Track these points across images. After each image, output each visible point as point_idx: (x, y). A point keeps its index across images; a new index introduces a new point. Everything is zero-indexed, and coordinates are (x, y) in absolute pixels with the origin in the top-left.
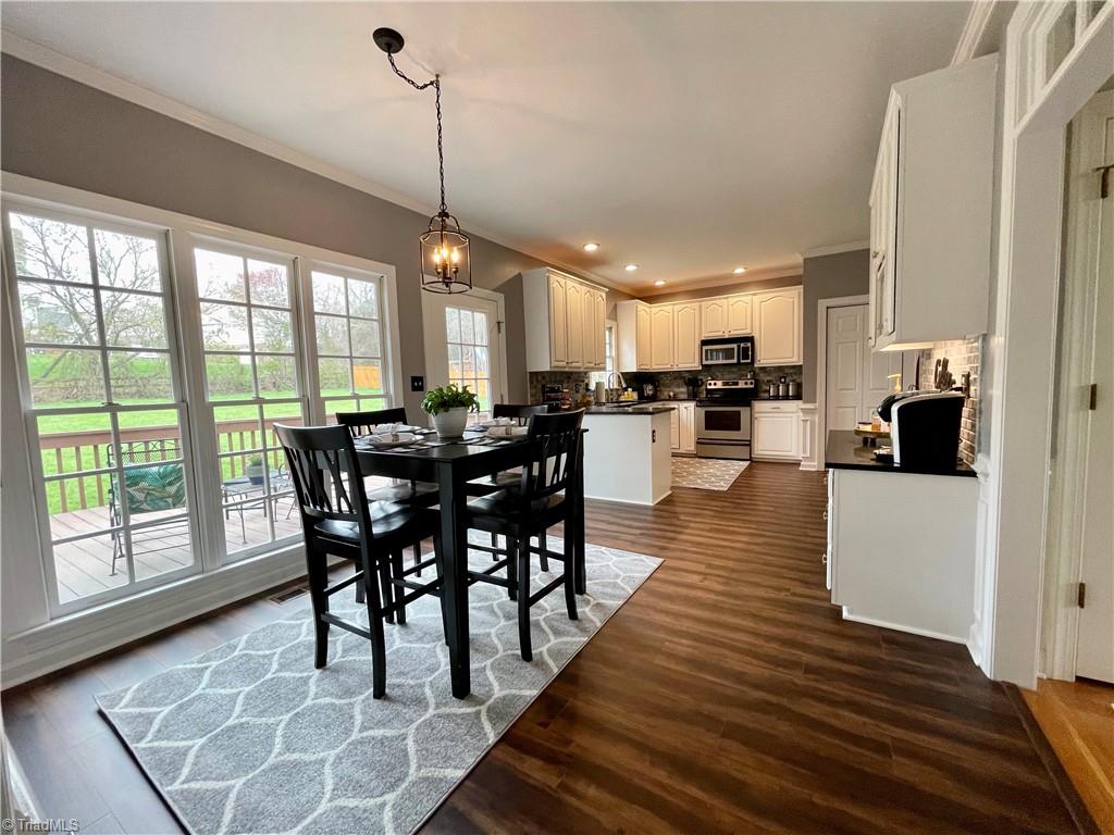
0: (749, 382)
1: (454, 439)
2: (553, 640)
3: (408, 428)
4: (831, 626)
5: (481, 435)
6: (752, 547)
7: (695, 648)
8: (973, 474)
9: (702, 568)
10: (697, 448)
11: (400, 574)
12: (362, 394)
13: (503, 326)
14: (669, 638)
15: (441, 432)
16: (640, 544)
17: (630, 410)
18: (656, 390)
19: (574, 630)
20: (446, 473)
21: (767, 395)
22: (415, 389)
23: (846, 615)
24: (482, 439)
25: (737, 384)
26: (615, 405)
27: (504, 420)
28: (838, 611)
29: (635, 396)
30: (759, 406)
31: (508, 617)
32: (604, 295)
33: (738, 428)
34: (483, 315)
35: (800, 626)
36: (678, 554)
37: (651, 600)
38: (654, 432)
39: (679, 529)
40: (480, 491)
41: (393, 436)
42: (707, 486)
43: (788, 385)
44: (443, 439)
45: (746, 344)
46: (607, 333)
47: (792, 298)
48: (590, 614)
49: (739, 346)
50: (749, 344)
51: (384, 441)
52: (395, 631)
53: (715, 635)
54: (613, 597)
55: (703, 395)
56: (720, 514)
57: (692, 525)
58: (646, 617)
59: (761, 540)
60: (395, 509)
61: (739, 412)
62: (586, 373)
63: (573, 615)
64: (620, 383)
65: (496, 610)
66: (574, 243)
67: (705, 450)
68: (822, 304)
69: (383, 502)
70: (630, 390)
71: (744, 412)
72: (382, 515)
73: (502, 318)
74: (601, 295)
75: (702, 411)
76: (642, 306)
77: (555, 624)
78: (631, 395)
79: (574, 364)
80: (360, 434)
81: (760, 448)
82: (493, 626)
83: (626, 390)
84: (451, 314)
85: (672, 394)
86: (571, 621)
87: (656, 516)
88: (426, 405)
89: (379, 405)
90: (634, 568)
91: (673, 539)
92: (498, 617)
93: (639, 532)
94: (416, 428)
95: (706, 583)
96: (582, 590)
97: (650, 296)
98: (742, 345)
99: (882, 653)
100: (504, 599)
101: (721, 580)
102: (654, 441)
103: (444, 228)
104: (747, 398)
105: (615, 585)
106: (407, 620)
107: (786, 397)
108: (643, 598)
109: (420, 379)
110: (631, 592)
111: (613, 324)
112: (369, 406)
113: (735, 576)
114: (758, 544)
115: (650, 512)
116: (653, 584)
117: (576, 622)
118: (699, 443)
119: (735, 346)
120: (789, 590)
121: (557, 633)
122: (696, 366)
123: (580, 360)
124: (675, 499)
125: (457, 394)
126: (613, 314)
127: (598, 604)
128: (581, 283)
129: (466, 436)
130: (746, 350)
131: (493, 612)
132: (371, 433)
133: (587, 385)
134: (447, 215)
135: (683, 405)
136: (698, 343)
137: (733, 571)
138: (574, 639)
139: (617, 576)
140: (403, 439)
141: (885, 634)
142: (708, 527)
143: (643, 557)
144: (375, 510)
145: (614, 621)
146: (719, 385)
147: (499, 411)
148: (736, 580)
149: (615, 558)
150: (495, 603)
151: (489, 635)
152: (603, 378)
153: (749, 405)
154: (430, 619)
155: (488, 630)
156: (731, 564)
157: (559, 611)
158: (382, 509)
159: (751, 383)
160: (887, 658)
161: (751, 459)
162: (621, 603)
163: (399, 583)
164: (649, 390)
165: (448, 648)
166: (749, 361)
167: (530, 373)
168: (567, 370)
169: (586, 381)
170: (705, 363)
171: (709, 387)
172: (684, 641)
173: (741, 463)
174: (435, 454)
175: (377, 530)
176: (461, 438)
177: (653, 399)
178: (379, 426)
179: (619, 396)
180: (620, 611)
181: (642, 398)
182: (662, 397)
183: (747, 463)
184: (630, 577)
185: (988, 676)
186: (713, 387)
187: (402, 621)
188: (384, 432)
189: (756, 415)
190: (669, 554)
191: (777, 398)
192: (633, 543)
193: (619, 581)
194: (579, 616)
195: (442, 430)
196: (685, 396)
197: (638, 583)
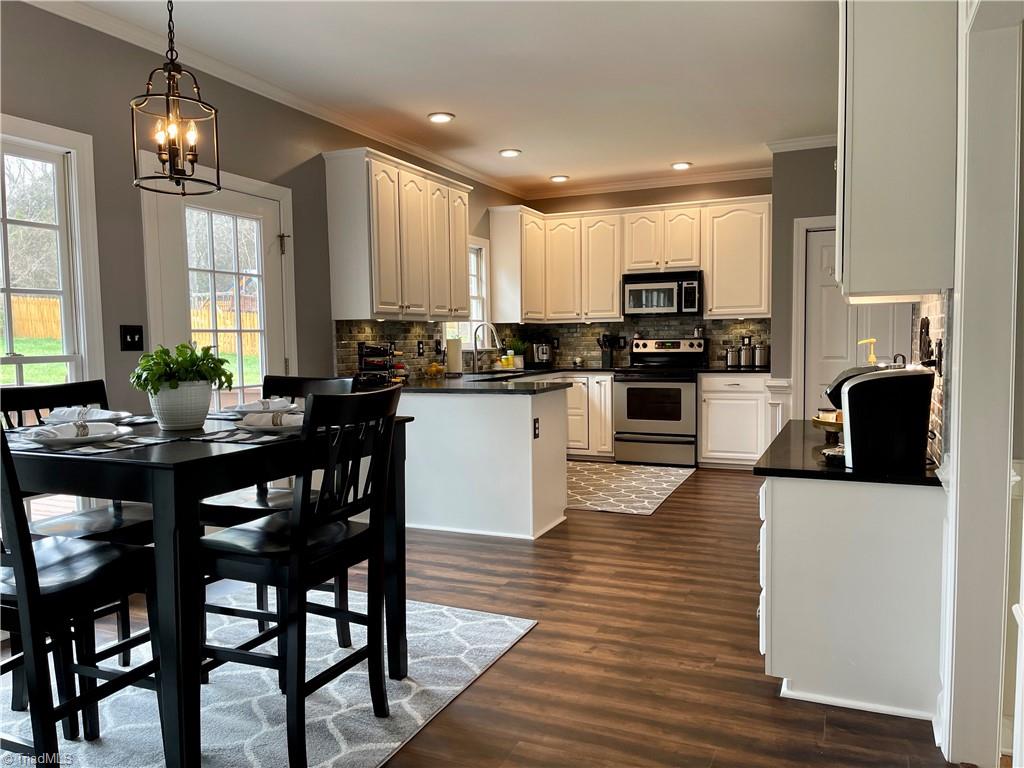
0: (696, 342)
1: (186, 431)
2: (345, 750)
3: (108, 414)
4: (764, 708)
5: (231, 426)
6: (671, 599)
7: (561, 747)
8: (936, 482)
9: (591, 632)
10: (614, 448)
11: (90, 657)
12: (26, 354)
13: (289, 243)
14: (524, 735)
15: (165, 419)
16: (505, 600)
17: (511, 385)
18: (553, 355)
19: (380, 732)
20: (166, 487)
21: (722, 364)
22: (127, 346)
23: (785, 692)
24: (232, 433)
25: (677, 345)
26: (486, 375)
27: (278, 402)
28: (776, 684)
29: (519, 362)
30: (709, 381)
31: (273, 720)
32: (465, 196)
33: (677, 417)
34: (254, 223)
35: (716, 709)
36: (562, 613)
37: (509, 683)
38: (536, 421)
39: (568, 575)
40: (233, 516)
41: (78, 427)
42: (622, 508)
43: (754, 349)
44: (168, 432)
45: (689, 284)
46: (473, 258)
47: (757, 210)
48: (408, 708)
49: (680, 287)
50: (696, 284)
51: (61, 436)
52: (79, 750)
53: (594, 728)
54: (450, 680)
55: (627, 363)
56: (637, 551)
57: (590, 568)
58: (496, 708)
59: (687, 588)
60: (83, 547)
61: (679, 390)
62: (436, 324)
63: (381, 709)
64: (493, 341)
65: (256, 709)
66: (414, 108)
67: (627, 451)
68: (801, 224)
69: (61, 539)
70: (510, 352)
71: (687, 390)
72: (57, 557)
73: (288, 229)
74: (461, 196)
75: (623, 388)
76: (531, 217)
77: (351, 725)
78: (512, 361)
79: (413, 310)
80: (20, 424)
81: (710, 448)
82: (247, 734)
83: (504, 351)
84: (196, 220)
85: (578, 360)
86: (376, 720)
87: (537, 556)
88: (140, 376)
89: (59, 375)
90: (488, 635)
91: (556, 590)
92: (259, 720)
93: (505, 581)
94: (124, 414)
95: (595, 654)
96: (399, 672)
97: (544, 199)
98: (685, 284)
99: (823, 741)
100: (271, 693)
101: (615, 648)
102: (536, 436)
103: (172, 89)
104: (691, 367)
105: (455, 663)
106: (101, 735)
107: (751, 368)
108: (495, 680)
109: (138, 330)
110: (478, 672)
111: (482, 243)
112: (38, 377)
113: (638, 641)
114: (684, 595)
115: (530, 551)
116: (512, 658)
117: (386, 721)
118: (619, 438)
119: (674, 285)
120: (712, 659)
121: (352, 737)
122: (614, 315)
123: (426, 304)
124: (571, 528)
125: (194, 360)
126: (484, 228)
127: (424, 692)
128: (426, 176)
129: (209, 427)
130: (690, 292)
131: (250, 714)
132: (42, 423)
133: (438, 343)
134: (178, 68)
135: (594, 378)
136: (618, 279)
137: (640, 634)
138: (379, 746)
139: (460, 649)
140: (96, 431)
141: (832, 713)
142: (612, 570)
143: (506, 619)
144: (44, 551)
145: (445, 718)
146: (652, 347)
147: (273, 386)
148: (640, 648)
149: (460, 623)
150: (255, 700)
151: (240, 749)
152: (465, 335)
153: (694, 379)
154: (142, 730)
155: (240, 742)
156: (636, 625)
157: (360, 706)
158: (58, 547)
159: (699, 345)
160: (825, 746)
161: (696, 465)
162: (460, 688)
163: (88, 671)
164: (542, 354)
166: (696, 310)
167: (337, 322)
168: (400, 318)
169: (437, 337)
170: (630, 310)
171: (635, 350)
172: (546, 739)
173: (681, 471)
174: (155, 457)
175: (48, 581)
176: (199, 430)
177: (548, 367)
178: (57, 410)
179: (493, 362)
180: (459, 702)
181: (531, 367)
182: (563, 365)
183: (690, 471)
184: (480, 650)
185: (946, 758)
186: (641, 350)
187: (93, 736)
188: (62, 421)
189: (705, 396)
190: (546, 612)
191: (737, 369)
192: (493, 598)
193: (462, 657)
194: (391, 711)
195: (167, 416)
196: (598, 364)
197: (491, 658)
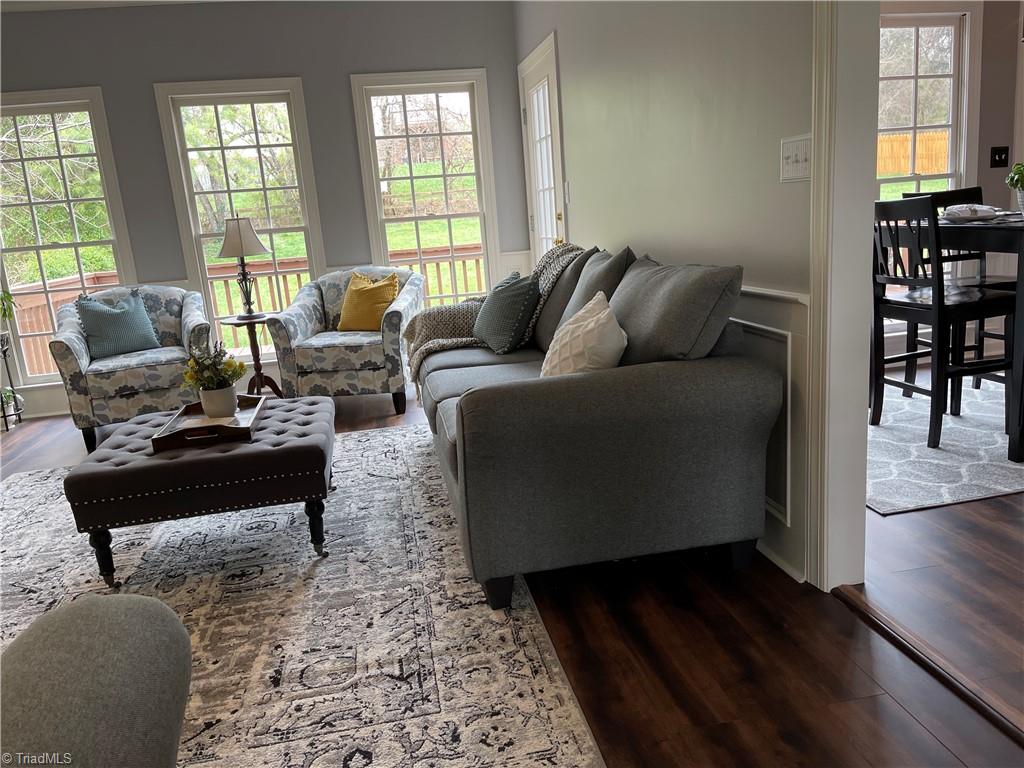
22: (995, 164)
41: (969, 213)
51: (960, 217)
88: (1012, 179)
109: (1005, 150)
165: (1008, 437)
